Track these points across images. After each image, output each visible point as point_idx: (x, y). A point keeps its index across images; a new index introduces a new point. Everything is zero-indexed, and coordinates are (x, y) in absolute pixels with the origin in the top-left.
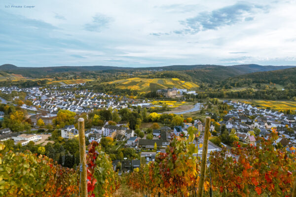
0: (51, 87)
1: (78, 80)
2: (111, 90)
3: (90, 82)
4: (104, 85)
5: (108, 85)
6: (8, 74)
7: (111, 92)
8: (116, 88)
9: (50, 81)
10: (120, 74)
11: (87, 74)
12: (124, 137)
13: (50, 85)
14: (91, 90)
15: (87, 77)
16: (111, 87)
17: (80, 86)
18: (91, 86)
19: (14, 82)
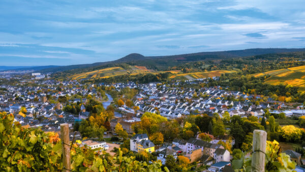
0: (173, 83)
1: (213, 72)
2: (255, 87)
3: (227, 75)
4: (245, 79)
5: (253, 78)
6: (130, 66)
7: (254, 90)
8: (265, 83)
9: (175, 73)
10: (283, 60)
11: (230, 63)
12: (213, 159)
13: (173, 79)
14: (225, 86)
15: (229, 67)
16: (256, 82)
17: (211, 80)
18: (228, 81)
19: (132, 76)
